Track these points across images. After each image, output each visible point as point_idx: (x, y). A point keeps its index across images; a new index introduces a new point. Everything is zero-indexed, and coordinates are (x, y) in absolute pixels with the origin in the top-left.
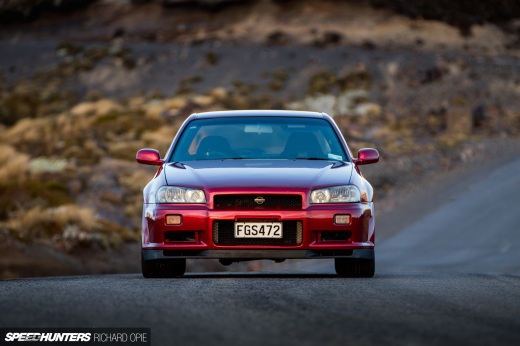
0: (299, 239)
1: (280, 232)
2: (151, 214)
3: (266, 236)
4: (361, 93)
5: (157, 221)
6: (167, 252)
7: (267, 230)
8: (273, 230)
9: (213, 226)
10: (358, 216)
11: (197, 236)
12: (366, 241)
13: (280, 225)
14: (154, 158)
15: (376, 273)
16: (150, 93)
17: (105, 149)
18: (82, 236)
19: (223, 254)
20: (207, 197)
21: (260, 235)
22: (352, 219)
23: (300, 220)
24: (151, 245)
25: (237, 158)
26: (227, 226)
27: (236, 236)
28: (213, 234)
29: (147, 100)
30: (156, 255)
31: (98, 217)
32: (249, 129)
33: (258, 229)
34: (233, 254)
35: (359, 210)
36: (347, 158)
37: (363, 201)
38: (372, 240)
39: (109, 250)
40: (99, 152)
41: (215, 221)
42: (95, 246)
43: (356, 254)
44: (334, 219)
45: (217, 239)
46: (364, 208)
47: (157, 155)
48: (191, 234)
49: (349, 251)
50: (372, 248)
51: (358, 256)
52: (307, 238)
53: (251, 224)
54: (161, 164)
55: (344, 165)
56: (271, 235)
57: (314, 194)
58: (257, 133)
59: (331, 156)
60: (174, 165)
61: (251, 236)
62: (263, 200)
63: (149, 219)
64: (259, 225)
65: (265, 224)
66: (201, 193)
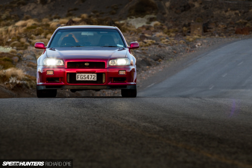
0: (104, 81)
1: (96, 78)
2: (41, 70)
3: (90, 80)
4: (153, 16)
5: (43, 73)
6: (47, 86)
7: (90, 77)
8: (93, 77)
9: (67, 76)
10: (129, 71)
11: (60, 79)
12: (133, 82)
13: (96, 75)
14: (42, 46)
15: (137, 95)
16: (53, 16)
17: (30, 42)
18: (18, 82)
19: (71, 87)
20: (64, 63)
21: (87, 79)
22: (127, 73)
23: (104, 73)
24: (41, 83)
25: (78, 46)
26: (73, 76)
27: (77, 80)
28: (67, 79)
29: (51, 20)
30: (42, 88)
31: (25, 73)
32: (83, 34)
33: (86, 77)
34: (76, 87)
35: (129, 68)
36: (125, 46)
37: (131, 65)
38: (135, 81)
39: (30, 88)
40: (28, 44)
41: (68, 73)
42: (24, 87)
43: (128, 88)
44: (118, 72)
45: (68, 81)
46: (132, 67)
47: (44, 45)
48: (58, 79)
49: (125, 86)
50: (135, 85)
51: (129, 88)
52: (107, 81)
53: (83, 75)
54: (45, 48)
55: (124, 49)
56: (92, 79)
57: (110, 61)
58: (87, 36)
59: (118, 45)
60: (51, 49)
61: (83, 80)
62: (88, 64)
63: (39, 72)
64: (87, 75)
65: (89, 75)
66: (62, 61)
